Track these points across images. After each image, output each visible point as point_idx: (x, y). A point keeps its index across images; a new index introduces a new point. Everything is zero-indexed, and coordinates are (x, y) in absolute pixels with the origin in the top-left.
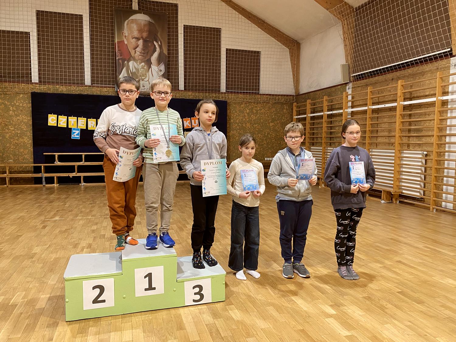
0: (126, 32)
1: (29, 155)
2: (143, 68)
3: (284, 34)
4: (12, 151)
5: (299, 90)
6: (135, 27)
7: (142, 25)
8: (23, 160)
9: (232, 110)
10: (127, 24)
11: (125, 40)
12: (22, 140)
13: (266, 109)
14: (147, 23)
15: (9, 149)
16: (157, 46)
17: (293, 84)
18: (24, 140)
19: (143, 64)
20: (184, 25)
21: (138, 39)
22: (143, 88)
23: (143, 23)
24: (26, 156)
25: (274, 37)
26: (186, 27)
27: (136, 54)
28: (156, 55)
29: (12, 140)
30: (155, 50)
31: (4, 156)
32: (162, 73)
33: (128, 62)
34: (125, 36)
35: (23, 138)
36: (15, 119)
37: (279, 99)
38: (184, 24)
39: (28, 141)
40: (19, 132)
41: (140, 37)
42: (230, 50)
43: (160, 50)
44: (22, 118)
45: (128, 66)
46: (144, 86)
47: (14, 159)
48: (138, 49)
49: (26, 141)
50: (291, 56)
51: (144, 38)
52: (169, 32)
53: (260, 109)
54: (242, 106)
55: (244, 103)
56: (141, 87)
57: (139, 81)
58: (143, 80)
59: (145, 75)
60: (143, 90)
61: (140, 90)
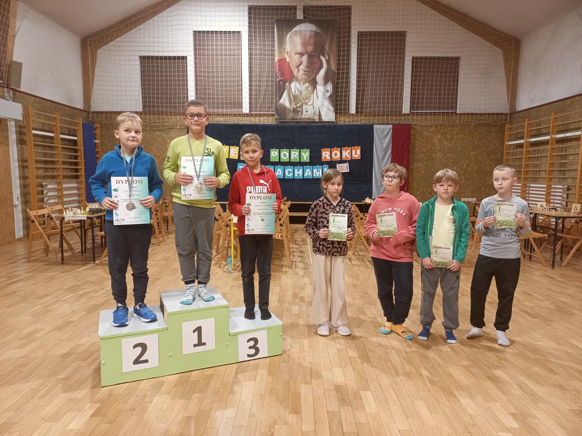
0: (288, 47)
2: (307, 89)
3: (495, 30)
5: (515, 106)
6: (298, 40)
7: (308, 36)
9: (418, 136)
10: (290, 37)
11: (287, 57)
13: (465, 133)
14: (313, 33)
16: (324, 62)
17: (507, 99)
19: (307, 84)
20: (358, 32)
21: (302, 55)
22: (307, 114)
23: (308, 34)
25: (481, 35)
26: (361, 35)
27: (300, 73)
28: (322, 72)
30: (321, 67)
32: (329, 94)
33: (290, 83)
34: (288, 53)
37: (484, 120)
38: (359, 30)
41: (304, 52)
42: (417, 58)
43: (328, 65)
45: (290, 88)
46: (307, 112)
48: (302, 67)
50: (506, 60)
51: (309, 52)
52: (339, 42)
53: (456, 133)
54: (431, 130)
55: (434, 126)
56: (304, 112)
57: (302, 106)
58: (306, 104)
59: (308, 98)
60: (306, 116)
61: (303, 116)
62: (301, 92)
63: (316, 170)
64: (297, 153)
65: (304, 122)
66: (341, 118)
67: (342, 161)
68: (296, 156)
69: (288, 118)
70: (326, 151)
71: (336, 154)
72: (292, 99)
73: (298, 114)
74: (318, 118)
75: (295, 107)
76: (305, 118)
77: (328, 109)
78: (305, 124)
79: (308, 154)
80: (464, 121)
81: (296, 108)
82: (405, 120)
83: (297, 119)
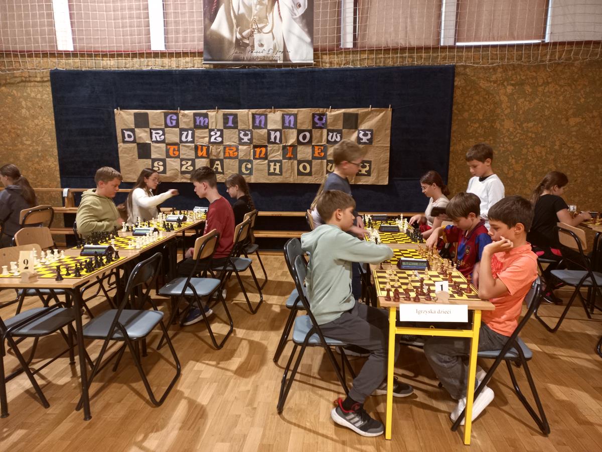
2: (259, 2)
12: (46, 164)
13: (562, 82)
18: (50, 164)
22: (261, 49)
29: (30, 164)
35: (47, 161)
40: (39, 149)
44: (42, 122)
45: (230, 2)
46: (262, 45)
49: (53, 166)
53: (544, 83)
54: (494, 77)
55: (500, 70)
56: (257, 47)
57: (251, 35)
58: (260, 30)
59: (263, 19)
60: (260, 55)
61: (254, 54)
62: (249, 9)
65: (257, 65)
66: (325, 57)
69: (227, 58)
72: (234, 21)
73: (244, 50)
74: (282, 58)
75: (239, 36)
76: (258, 57)
77: (300, 38)
78: (258, 69)
80: (559, 58)
81: (241, 39)
82: (445, 58)
83: (243, 60)
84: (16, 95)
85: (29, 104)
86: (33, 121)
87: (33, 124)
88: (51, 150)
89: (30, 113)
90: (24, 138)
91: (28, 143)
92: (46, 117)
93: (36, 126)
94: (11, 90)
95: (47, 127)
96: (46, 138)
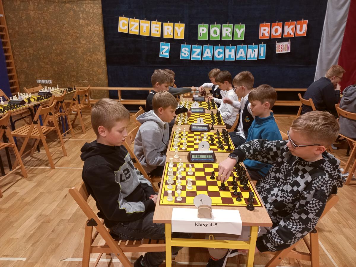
1: (104, 75)
4: (86, 69)
8: (98, 81)
12: (95, 57)
15: (82, 67)
18: (98, 56)
24: (101, 76)
29: (85, 57)
31: (78, 75)
35: (96, 54)
36: (86, 30)
39: (102, 58)
40: (91, 47)
44: (93, 28)
47: (89, 79)
63: (251, 50)
64: (230, 30)
67: (283, 39)
68: (228, 33)
70: (265, 26)
71: (277, 30)
79: (243, 30)
84: (76, 9)
85: (85, 16)
86: (87, 28)
87: (87, 30)
88: (99, 47)
89: (85, 23)
90: (81, 40)
91: (84, 42)
92: (96, 24)
93: (89, 31)
94: (72, 6)
95: (96, 32)
96: (96, 39)
